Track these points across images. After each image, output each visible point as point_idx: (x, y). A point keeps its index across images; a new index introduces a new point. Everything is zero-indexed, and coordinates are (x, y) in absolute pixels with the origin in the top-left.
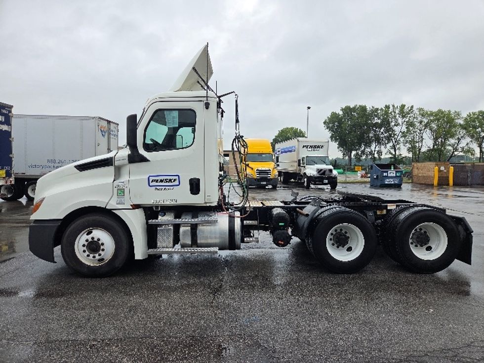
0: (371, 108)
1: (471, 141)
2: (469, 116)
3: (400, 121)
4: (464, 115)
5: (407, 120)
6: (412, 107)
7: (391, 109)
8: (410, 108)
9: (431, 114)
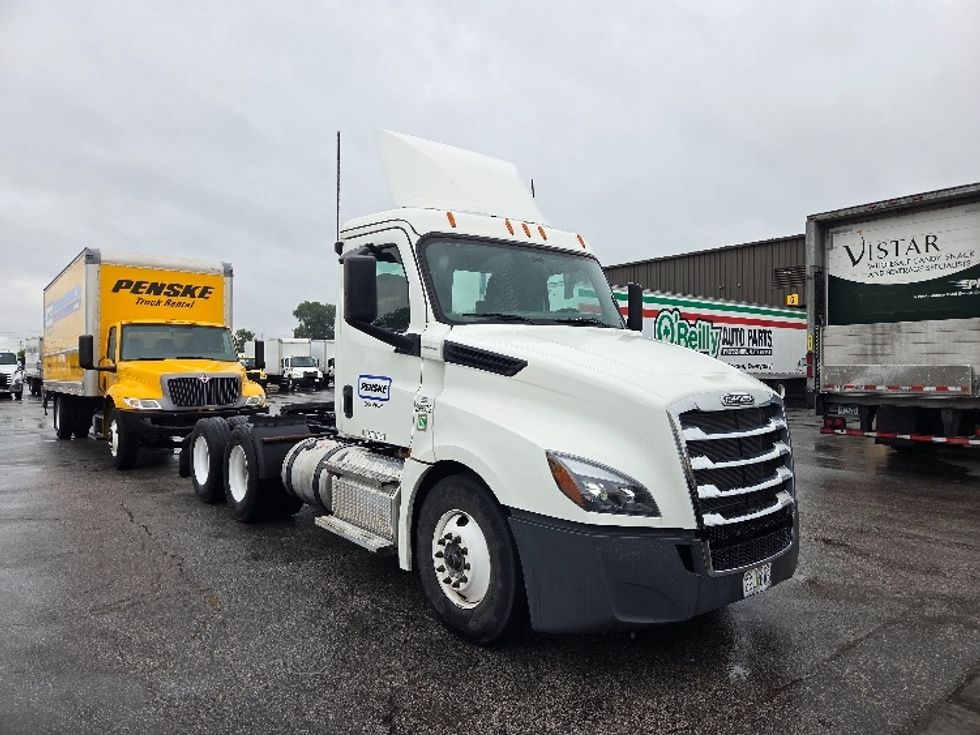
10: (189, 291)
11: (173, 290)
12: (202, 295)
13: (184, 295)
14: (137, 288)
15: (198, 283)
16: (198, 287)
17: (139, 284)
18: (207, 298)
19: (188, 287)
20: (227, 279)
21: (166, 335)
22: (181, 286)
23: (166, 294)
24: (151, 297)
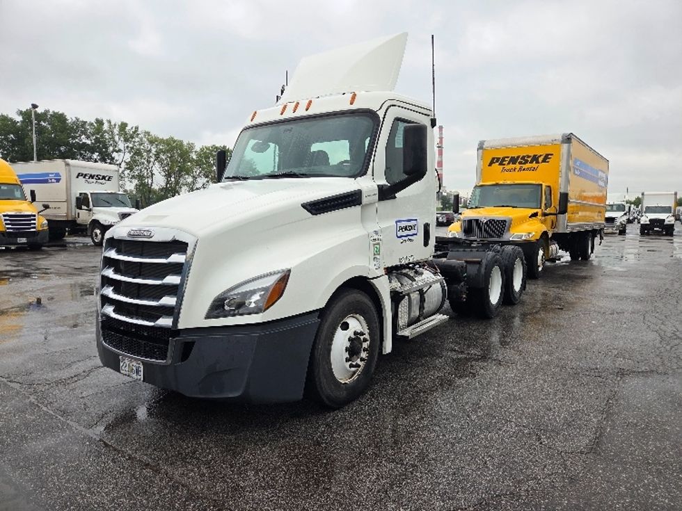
0: (74, 119)
1: (208, 182)
2: (202, 150)
3: (121, 145)
4: (198, 148)
5: (131, 145)
6: (137, 128)
7: (106, 127)
8: (134, 130)
9: (162, 141)
10: (535, 159)
11: (524, 160)
12: (544, 161)
13: (531, 162)
14: (501, 161)
15: (542, 152)
16: (541, 155)
17: (503, 159)
18: (548, 162)
19: (535, 156)
20: (565, 146)
21: (516, 190)
22: (529, 157)
23: (520, 163)
24: (512, 166)
